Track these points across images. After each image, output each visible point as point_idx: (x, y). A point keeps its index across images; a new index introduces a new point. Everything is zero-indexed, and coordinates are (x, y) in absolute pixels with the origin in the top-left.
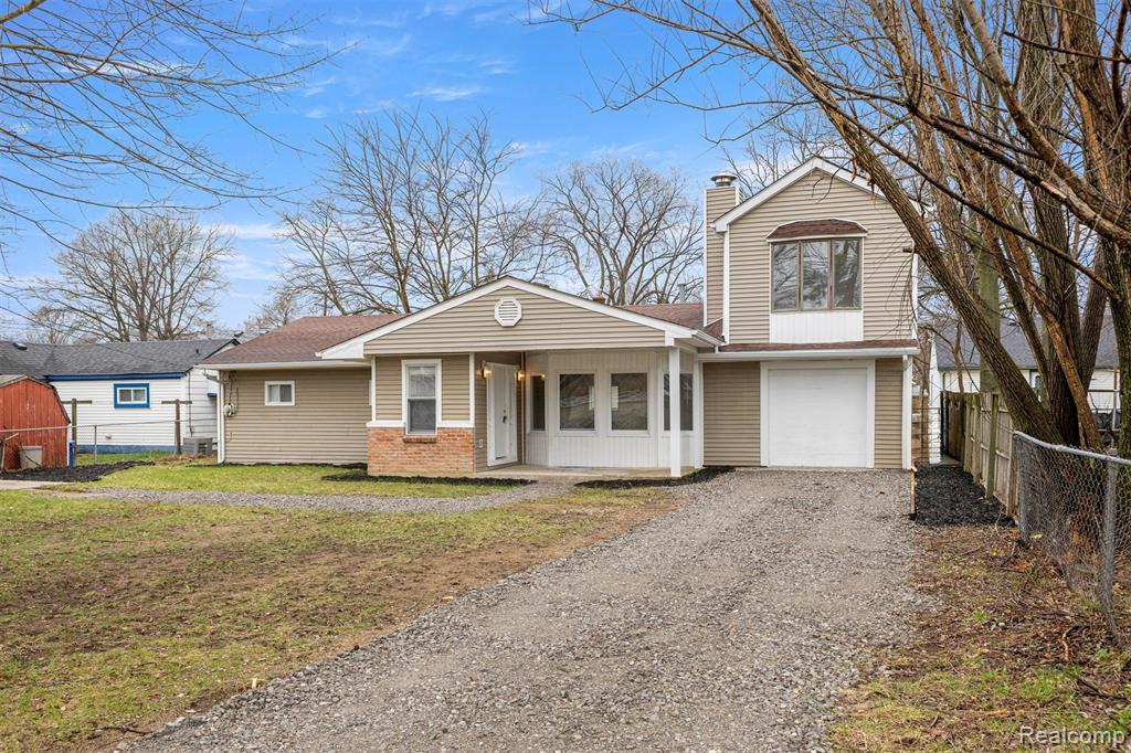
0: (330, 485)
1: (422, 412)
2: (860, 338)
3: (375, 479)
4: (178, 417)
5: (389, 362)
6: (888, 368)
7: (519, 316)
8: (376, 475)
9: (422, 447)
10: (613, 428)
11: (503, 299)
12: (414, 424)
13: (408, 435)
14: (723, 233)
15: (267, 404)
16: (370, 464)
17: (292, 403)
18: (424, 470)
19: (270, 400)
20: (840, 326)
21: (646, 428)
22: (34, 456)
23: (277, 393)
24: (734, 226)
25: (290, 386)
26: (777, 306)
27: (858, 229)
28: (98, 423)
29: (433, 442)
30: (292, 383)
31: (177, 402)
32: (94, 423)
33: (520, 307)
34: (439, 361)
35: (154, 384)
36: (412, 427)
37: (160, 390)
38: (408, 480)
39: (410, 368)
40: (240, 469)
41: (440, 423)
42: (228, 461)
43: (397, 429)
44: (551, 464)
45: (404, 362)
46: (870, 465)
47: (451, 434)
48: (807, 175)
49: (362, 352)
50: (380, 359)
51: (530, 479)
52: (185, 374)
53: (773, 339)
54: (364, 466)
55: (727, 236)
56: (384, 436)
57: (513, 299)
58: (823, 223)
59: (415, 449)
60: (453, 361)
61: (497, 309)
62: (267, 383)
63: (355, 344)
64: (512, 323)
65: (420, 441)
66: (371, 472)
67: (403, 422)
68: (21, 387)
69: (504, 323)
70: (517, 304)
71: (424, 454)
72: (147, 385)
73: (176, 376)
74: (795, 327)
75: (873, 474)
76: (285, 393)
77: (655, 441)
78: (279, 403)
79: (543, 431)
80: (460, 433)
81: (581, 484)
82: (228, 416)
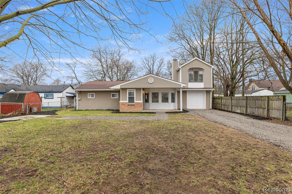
0: (113, 114)
1: (131, 99)
2: (203, 87)
3: (121, 113)
4: (61, 101)
5: (124, 89)
6: (208, 92)
7: (153, 81)
8: (122, 112)
9: (132, 106)
11: (150, 78)
13: (128, 104)
15: (88, 98)
16: (120, 109)
17: (94, 98)
18: (132, 111)
19: (89, 97)
20: (200, 85)
21: (168, 102)
22: (35, 109)
23: (91, 95)
26: (190, 81)
27: (203, 69)
28: (49, 102)
29: (134, 105)
30: (94, 94)
31: (61, 97)
32: (48, 102)
34: (135, 89)
35: (54, 94)
36: (129, 102)
37: (55, 95)
38: (129, 113)
39: (129, 91)
40: (82, 111)
41: (135, 101)
42: (79, 109)
43: (126, 103)
44: (150, 109)
45: (127, 89)
46: (205, 108)
47: (138, 103)
48: (195, 60)
49: (120, 87)
50: (122, 89)
51: (154, 112)
52: (62, 92)
53: (189, 87)
55: (181, 69)
56: (123, 104)
57: (152, 78)
58: (197, 68)
59: (130, 106)
60: (138, 89)
61: (149, 80)
62: (88, 94)
63: (118, 86)
64: (152, 82)
65: (131, 105)
66: (120, 111)
67: (127, 101)
68: (32, 94)
69: (150, 82)
71: (132, 107)
72: (53, 94)
73: (60, 92)
74: (192, 85)
75: (206, 110)
76: (92, 96)
77: (170, 104)
78: (91, 98)
79: (148, 103)
80: (140, 103)
81: (166, 113)
82: (79, 100)
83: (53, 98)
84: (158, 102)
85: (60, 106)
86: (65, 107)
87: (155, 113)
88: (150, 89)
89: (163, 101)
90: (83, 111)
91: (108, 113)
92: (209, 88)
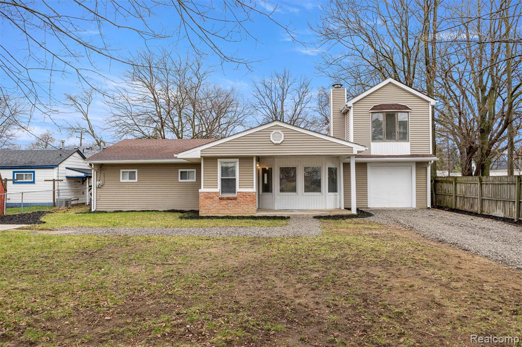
0: (184, 221)
1: (228, 185)
2: (409, 153)
3: (202, 218)
4: (54, 188)
5: (211, 160)
6: (421, 166)
7: (283, 139)
8: (205, 215)
9: (229, 201)
10: (305, 192)
11: (274, 131)
12: (224, 190)
13: (221, 195)
14: (350, 108)
15: (121, 181)
16: (200, 210)
17: (136, 180)
18: (230, 213)
19: (123, 179)
20: (401, 148)
21: (320, 192)
23: (128, 175)
24: (355, 105)
25: (135, 172)
26: (374, 139)
27: (407, 108)
28: (24, 191)
29: (235, 199)
30: (136, 171)
31: (54, 180)
32: (21, 191)
33: (283, 135)
34: (238, 160)
35: (37, 172)
36: (222, 191)
37: (40, 174)
38: (223, 218)
39: (221, 163)
40: (107, 215)
41: (238, 189)
42: (97, 210)
43: (215, 193)
44: (276, 208)
45: (219, 160)
46: (414, 206)
47: (244, 195)
48: (387, 85)
49: (200, 155)
50: (206, 159)
51: (286, 216)
52: (57, 166)
53: (373, 153)
54: (197, 212)
55: (352, 109)
56: (209, 196)
57: (280, 131)
58: (393, 105)
59: (225, 202)
60: (245, 160)
61: (271, 135)
62: (122, 171)
63: (196, 151)
64: (279, 142)
65: (228, 199)
66: (201, 214)
67: (218, 189)
69: (275, 142)
70: (282, 133)
71: (230, 205)
72: (34, 172)
73: (52, 167)
74: (382, 148)
75: (415, 210)
76: (132, 176)
77: (325, 197)
78: (128, 180)
79: (270, 193)
80: (249, 194)
81: (315, 217)
82: (98, 187)
83: (33, 182)
84: (294, 190)
85: (52, 201)
86: (64, 204)
87: (289, 218)
88: (276, 159)
89: (307, 189)
90: (109, 214)
91: (172, 219)
92: (423, 156)
